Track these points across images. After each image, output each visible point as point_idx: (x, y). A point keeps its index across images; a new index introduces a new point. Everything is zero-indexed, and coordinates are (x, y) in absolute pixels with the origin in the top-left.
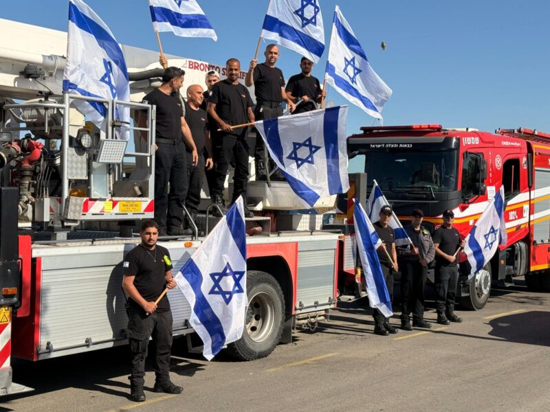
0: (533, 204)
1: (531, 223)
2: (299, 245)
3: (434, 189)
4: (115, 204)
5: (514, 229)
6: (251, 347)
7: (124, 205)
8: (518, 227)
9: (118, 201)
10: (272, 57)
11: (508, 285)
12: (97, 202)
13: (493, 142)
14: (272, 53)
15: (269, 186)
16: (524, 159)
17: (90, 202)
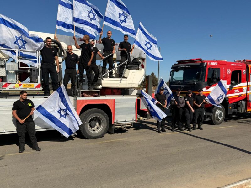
0: (249, 87)
1: (248, 94)
2: (115, 100)
3: (196, 81)
4: (20, 85)
5: (238, 96)
6: (90, 135)
7: (25, 85)
8: (240, 96)
9: (22, 84)
10: (109, 35)
11: (233, 116)
12: (12, 84)
13: (226, 64)
14: (109, 34)
15: (103, 80)
16: (244, 71)
17: (7, 84)
